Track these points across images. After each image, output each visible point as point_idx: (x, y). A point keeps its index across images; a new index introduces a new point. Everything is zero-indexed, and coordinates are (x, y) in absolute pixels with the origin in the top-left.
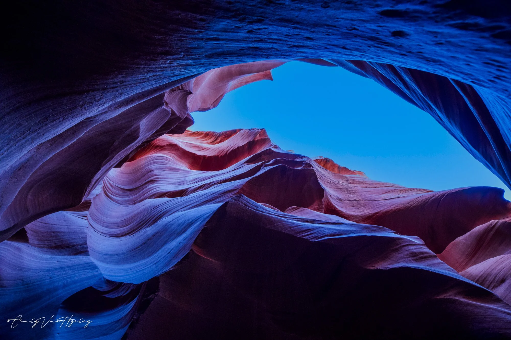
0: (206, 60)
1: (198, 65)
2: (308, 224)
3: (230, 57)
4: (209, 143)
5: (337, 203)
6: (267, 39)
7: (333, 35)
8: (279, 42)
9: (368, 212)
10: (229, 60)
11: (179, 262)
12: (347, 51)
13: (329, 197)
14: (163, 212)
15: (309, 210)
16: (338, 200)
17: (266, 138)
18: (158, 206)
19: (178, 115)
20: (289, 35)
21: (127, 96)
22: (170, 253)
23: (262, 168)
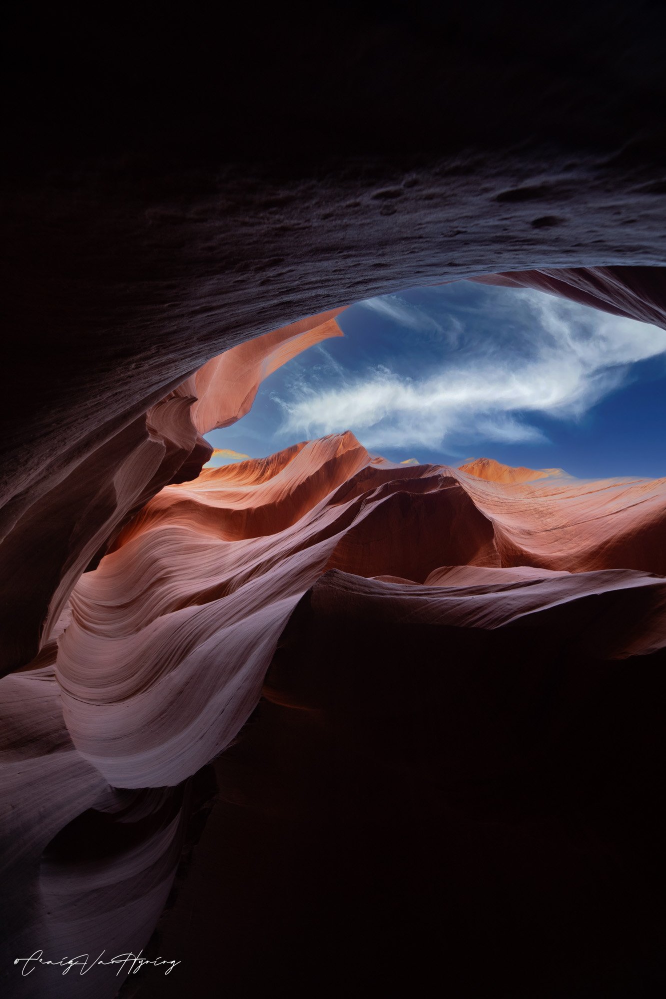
0: (202, 346)
1: (190, 356)
2: (475, 597)
3: (243, 329)
4: (252, 483)
5: (524, 540)
6: (302, 285)
7: (423, 250)
8: (326, 284)
9: (588, 544)
10: (245, 334)
11: (243, 728)
12: (459, 268)
13: (505, 533)
14: (193, 634)
15: (471, 568)
16: (523, 534)
17: (357, 447)
18: (182, 626)
19: (181, 447)
20: (340, 270)
21: (74, 440)
22: (224, 713)
23: (361, 508)
